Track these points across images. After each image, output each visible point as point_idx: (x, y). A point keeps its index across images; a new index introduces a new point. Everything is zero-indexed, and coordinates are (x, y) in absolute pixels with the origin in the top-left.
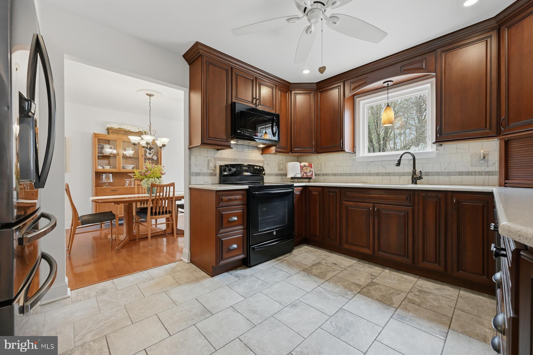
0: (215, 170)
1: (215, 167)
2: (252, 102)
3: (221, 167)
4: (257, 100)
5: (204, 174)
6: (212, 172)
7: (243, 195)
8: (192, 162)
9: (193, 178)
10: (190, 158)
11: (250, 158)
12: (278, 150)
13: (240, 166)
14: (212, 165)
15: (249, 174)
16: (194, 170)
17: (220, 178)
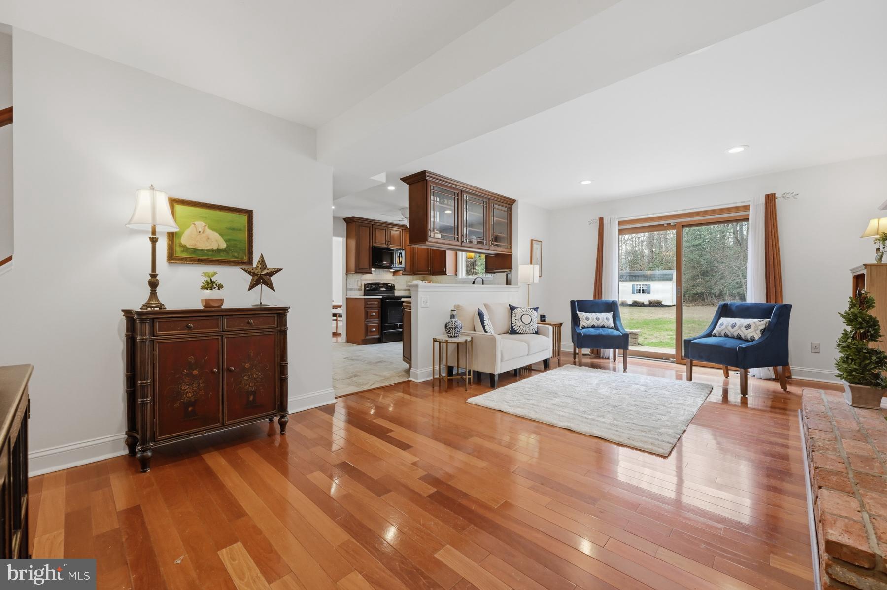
0: (361, 287)
1: (361, 285)
2: (385, 244)
3: (365, 285)
4: (388, 241)
5: (355, 290)
6: (359, 288)
7: (379, 301)
8: (348, 283)
9: (349, 292)
10: (347, 280)
11: (384, 279)
12: (404, 273)
13: (378, 284)
14: (359, 284)
15: (384, 289)
16: (349, 287)
17: (365, 292)
